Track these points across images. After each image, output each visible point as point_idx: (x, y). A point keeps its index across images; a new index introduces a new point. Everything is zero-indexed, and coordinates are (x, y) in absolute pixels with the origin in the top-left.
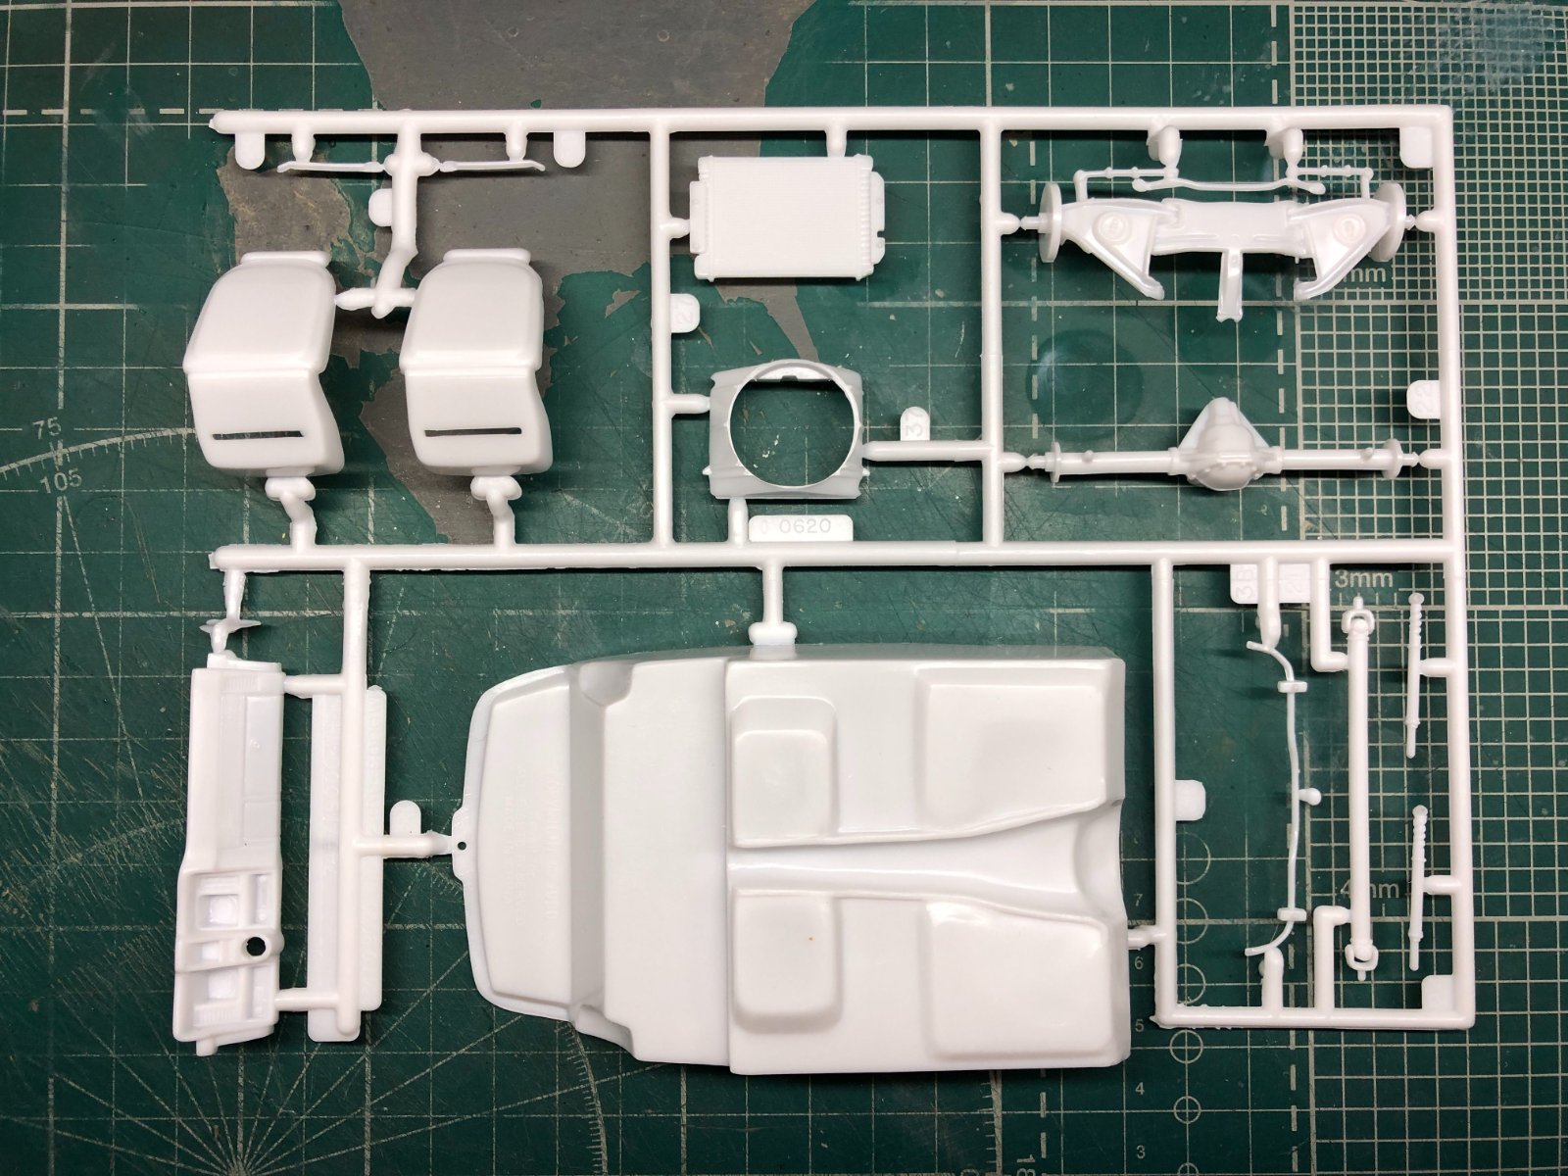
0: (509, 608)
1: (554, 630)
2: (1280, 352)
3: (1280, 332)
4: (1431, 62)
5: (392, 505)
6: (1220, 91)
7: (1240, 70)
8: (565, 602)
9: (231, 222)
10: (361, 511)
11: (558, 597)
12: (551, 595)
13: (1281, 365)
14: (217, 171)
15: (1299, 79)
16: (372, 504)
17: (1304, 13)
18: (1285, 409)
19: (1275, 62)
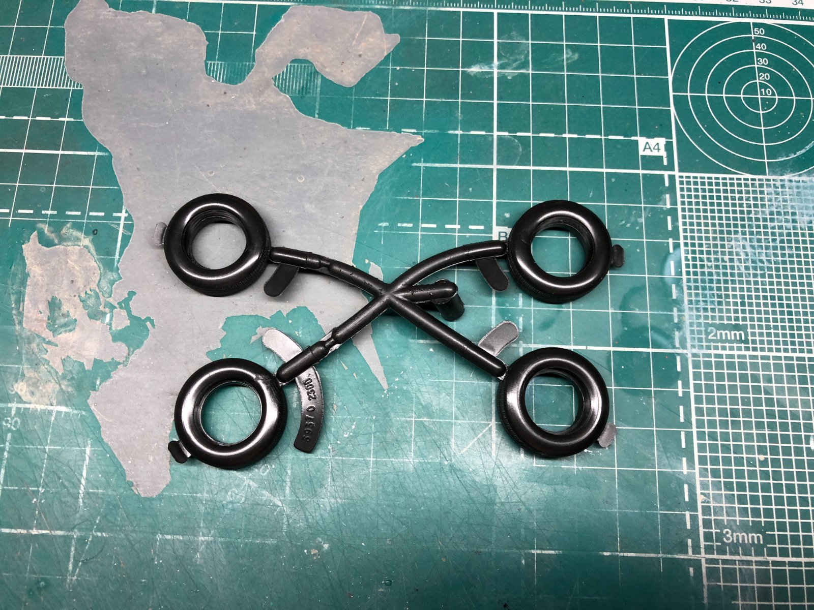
0: (167, 534)
1: (196, 551)
2: (680, 383)
3: (679, 369)
4: (763, 209)
5: (100, 459)
6: (636, 221)
7: (648, 210)
8: (205, 531)
9: (26, 276)
10: (80, 463)
11: (200, 527)
12: (196, 526)
13: (680, 391)
14: (23, 246)
15: (684, 217)
16: (87, 458)
17: (685, 180)
18: (685, 420)
19: (668, 206)
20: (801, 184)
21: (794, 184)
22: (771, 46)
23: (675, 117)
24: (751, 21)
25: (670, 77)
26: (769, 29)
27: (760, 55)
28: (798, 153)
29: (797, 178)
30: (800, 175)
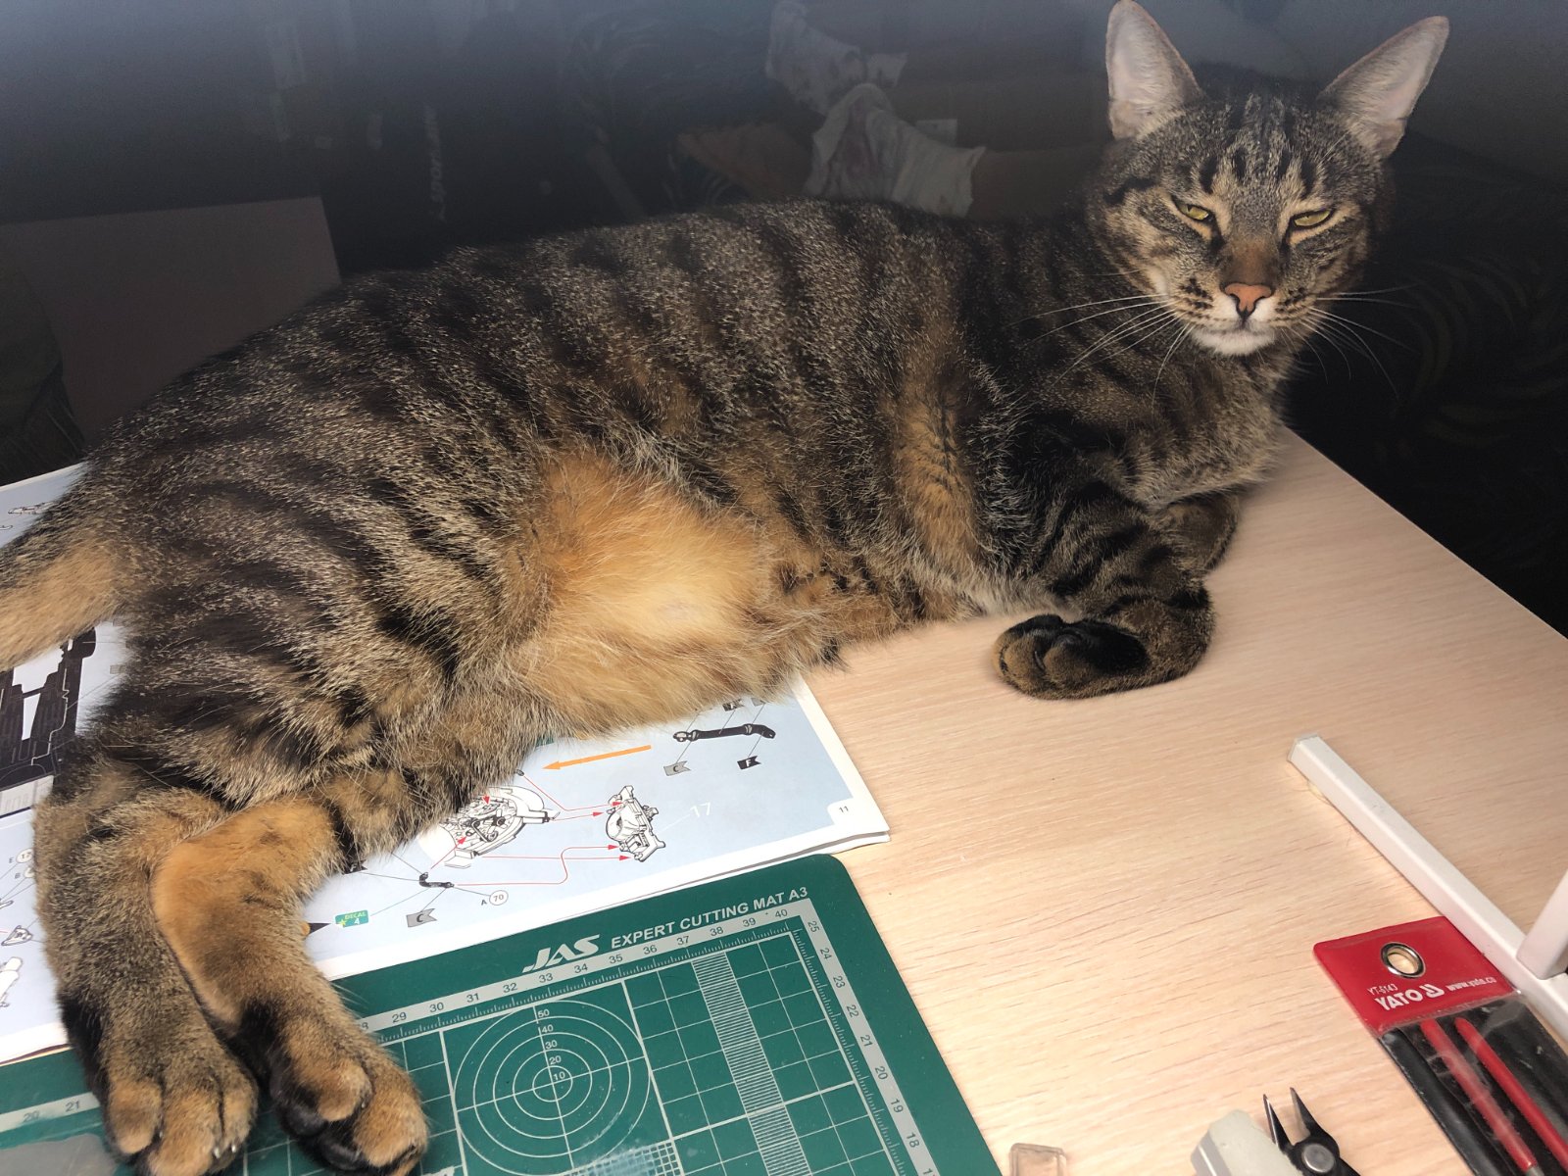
20: (611, 1165)
21: (603, 1168)
22: (558, 1025)
23: (463, 1139)
24: (533, 1005)
25: (452, 1094)
26: (553, 1008)
27: (547, 1039)
28: (603, 1132)
29: (606, 1161)
30: (608, 1156)
